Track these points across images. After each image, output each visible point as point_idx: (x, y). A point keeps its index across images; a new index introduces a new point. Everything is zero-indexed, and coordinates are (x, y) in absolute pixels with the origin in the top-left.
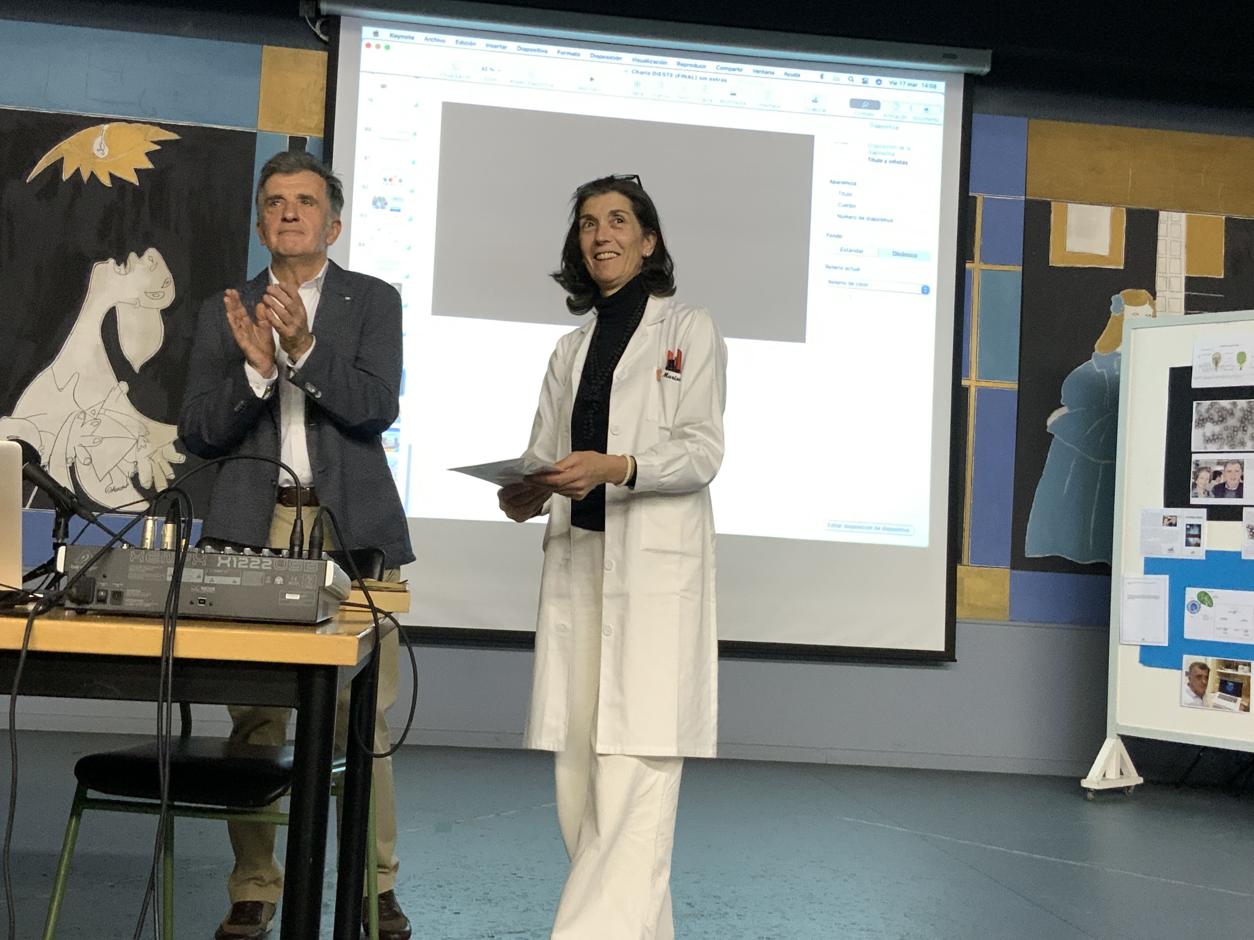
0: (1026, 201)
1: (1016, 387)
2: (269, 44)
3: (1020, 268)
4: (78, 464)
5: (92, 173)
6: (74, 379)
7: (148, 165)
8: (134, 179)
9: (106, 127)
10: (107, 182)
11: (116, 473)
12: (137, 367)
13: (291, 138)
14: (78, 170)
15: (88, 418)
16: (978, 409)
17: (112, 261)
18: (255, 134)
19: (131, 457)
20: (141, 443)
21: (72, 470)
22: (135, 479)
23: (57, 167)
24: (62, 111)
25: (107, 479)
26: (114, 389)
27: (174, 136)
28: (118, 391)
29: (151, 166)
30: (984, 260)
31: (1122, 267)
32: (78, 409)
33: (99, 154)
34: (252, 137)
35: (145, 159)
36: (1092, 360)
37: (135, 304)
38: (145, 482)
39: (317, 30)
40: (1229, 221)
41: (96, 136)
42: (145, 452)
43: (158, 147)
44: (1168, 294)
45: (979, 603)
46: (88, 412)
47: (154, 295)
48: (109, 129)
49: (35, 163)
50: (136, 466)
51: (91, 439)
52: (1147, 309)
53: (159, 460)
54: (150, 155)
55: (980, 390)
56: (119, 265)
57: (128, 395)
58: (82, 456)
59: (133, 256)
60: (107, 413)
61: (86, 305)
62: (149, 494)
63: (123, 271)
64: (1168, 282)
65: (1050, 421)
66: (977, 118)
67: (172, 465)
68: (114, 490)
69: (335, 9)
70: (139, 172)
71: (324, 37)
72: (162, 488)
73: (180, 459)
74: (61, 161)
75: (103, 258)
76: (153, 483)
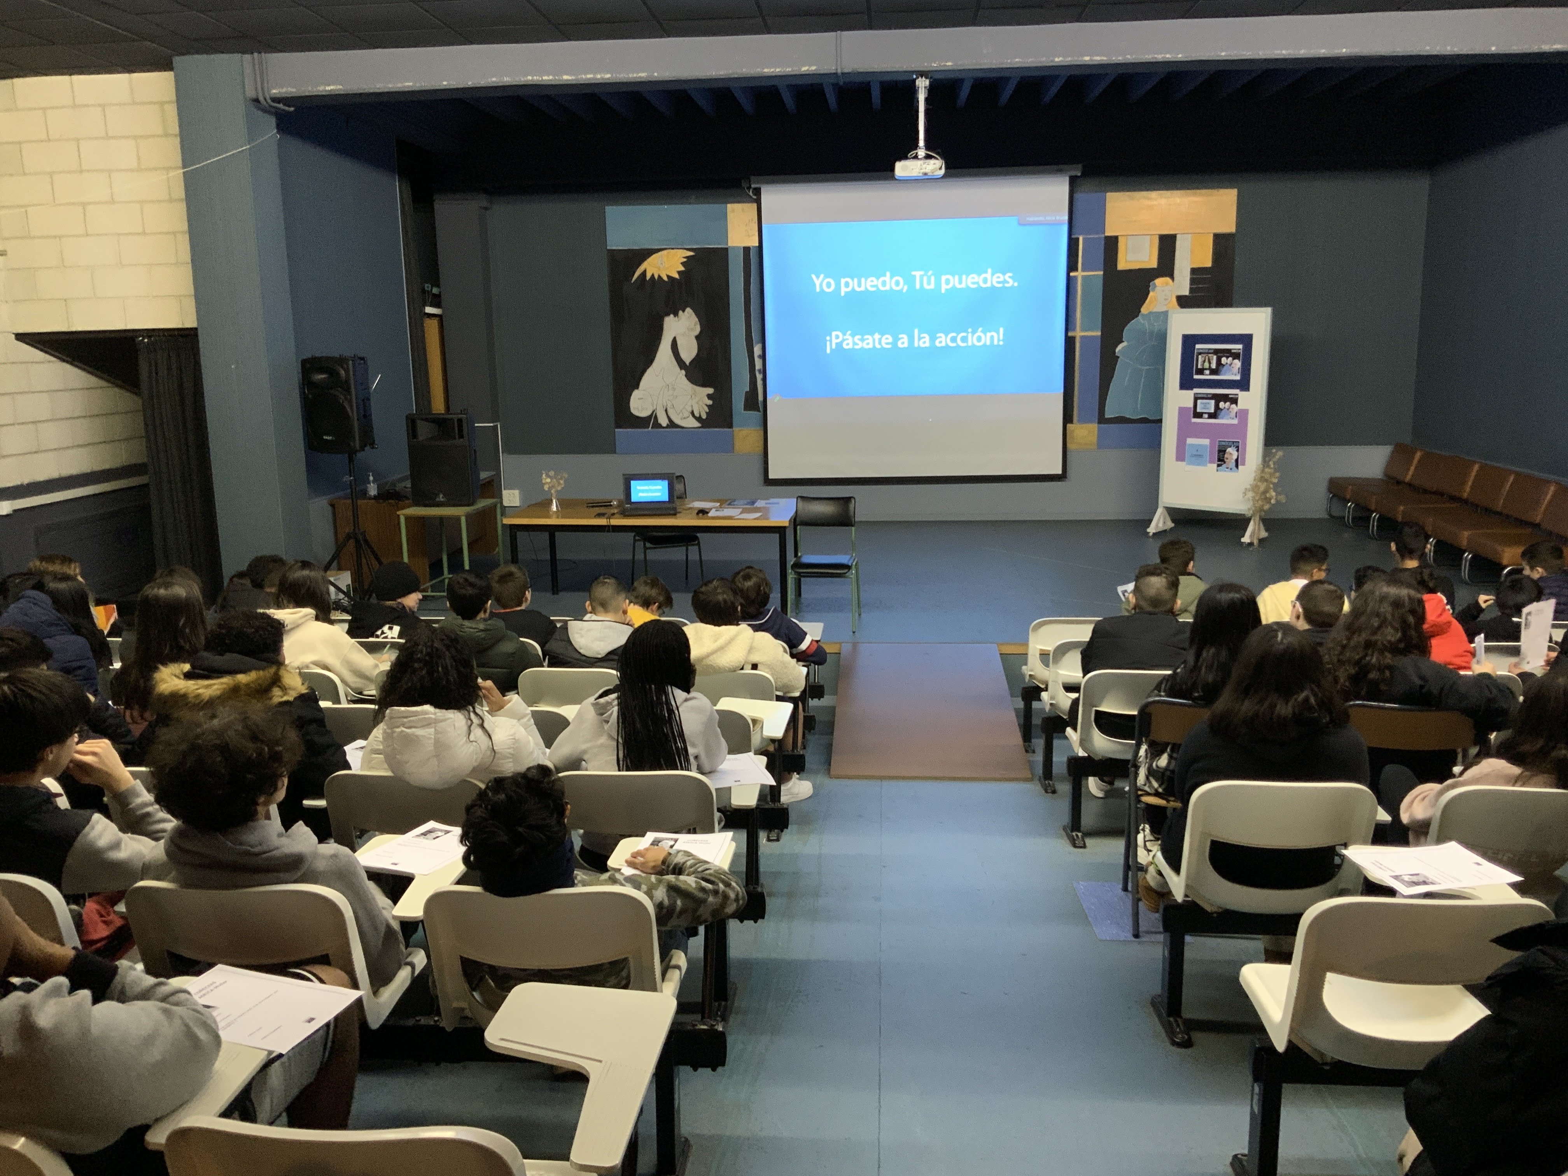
0: (1106, 237)
1: (1099, 333)
2: (730, 203)
3: (1102, 273)
4: (668, 408)
6: (662, 372)
7: (682, 269)
8: (677, 276)
11: (684, 411)
12: (688, 363)
13: (744, 247)
14: (653, 275)
15: (670, 387)
16: (1081, 347)
17: (672, 316)
18: (727, 249)
19: (690, 403)
20: (693, 397)
21: (666, 411)
22: (692, 413)
23: (644, 273)
24: (643, 247)
25: (681, 413)
26: (679, 374)
27: (691, 254)
28: (681, 375)
30: (1082, 271)
31: (1156, 266)
32: (666, 383)
36: (1139, 317)
37: (684, 335)
38: (697, 415)
39: (751, 193)
40: (1215, 235)
42: (695, 401)
43: (685, 260)
45: (1082, 442)
46: (670, 384)
47: (692, 330)
49: (634, 273)
50: (692, 407)
51: (672, 396)
52: (1169, 288)
53: (701, 404)
54: (683, 264)
55: (1080, 337)
56: (675, 316)
57: (686, 376)
58: (669, 405)
59: (680, 312)
60: (677, 384)
61: (663, 337)
62: (699, 419)
63: (677, 320)
64: (1181, 272)
65: (1117, 350)
66: (1077, 196)
67: (707, 405)
68: (685, 419)
69: (757, 186)
70: (679, 273)
71: (755, 197)
72: (704, 416)
73: (710, 402)
74: (645, 271)
75: (668, 315)
76: (700, 414)
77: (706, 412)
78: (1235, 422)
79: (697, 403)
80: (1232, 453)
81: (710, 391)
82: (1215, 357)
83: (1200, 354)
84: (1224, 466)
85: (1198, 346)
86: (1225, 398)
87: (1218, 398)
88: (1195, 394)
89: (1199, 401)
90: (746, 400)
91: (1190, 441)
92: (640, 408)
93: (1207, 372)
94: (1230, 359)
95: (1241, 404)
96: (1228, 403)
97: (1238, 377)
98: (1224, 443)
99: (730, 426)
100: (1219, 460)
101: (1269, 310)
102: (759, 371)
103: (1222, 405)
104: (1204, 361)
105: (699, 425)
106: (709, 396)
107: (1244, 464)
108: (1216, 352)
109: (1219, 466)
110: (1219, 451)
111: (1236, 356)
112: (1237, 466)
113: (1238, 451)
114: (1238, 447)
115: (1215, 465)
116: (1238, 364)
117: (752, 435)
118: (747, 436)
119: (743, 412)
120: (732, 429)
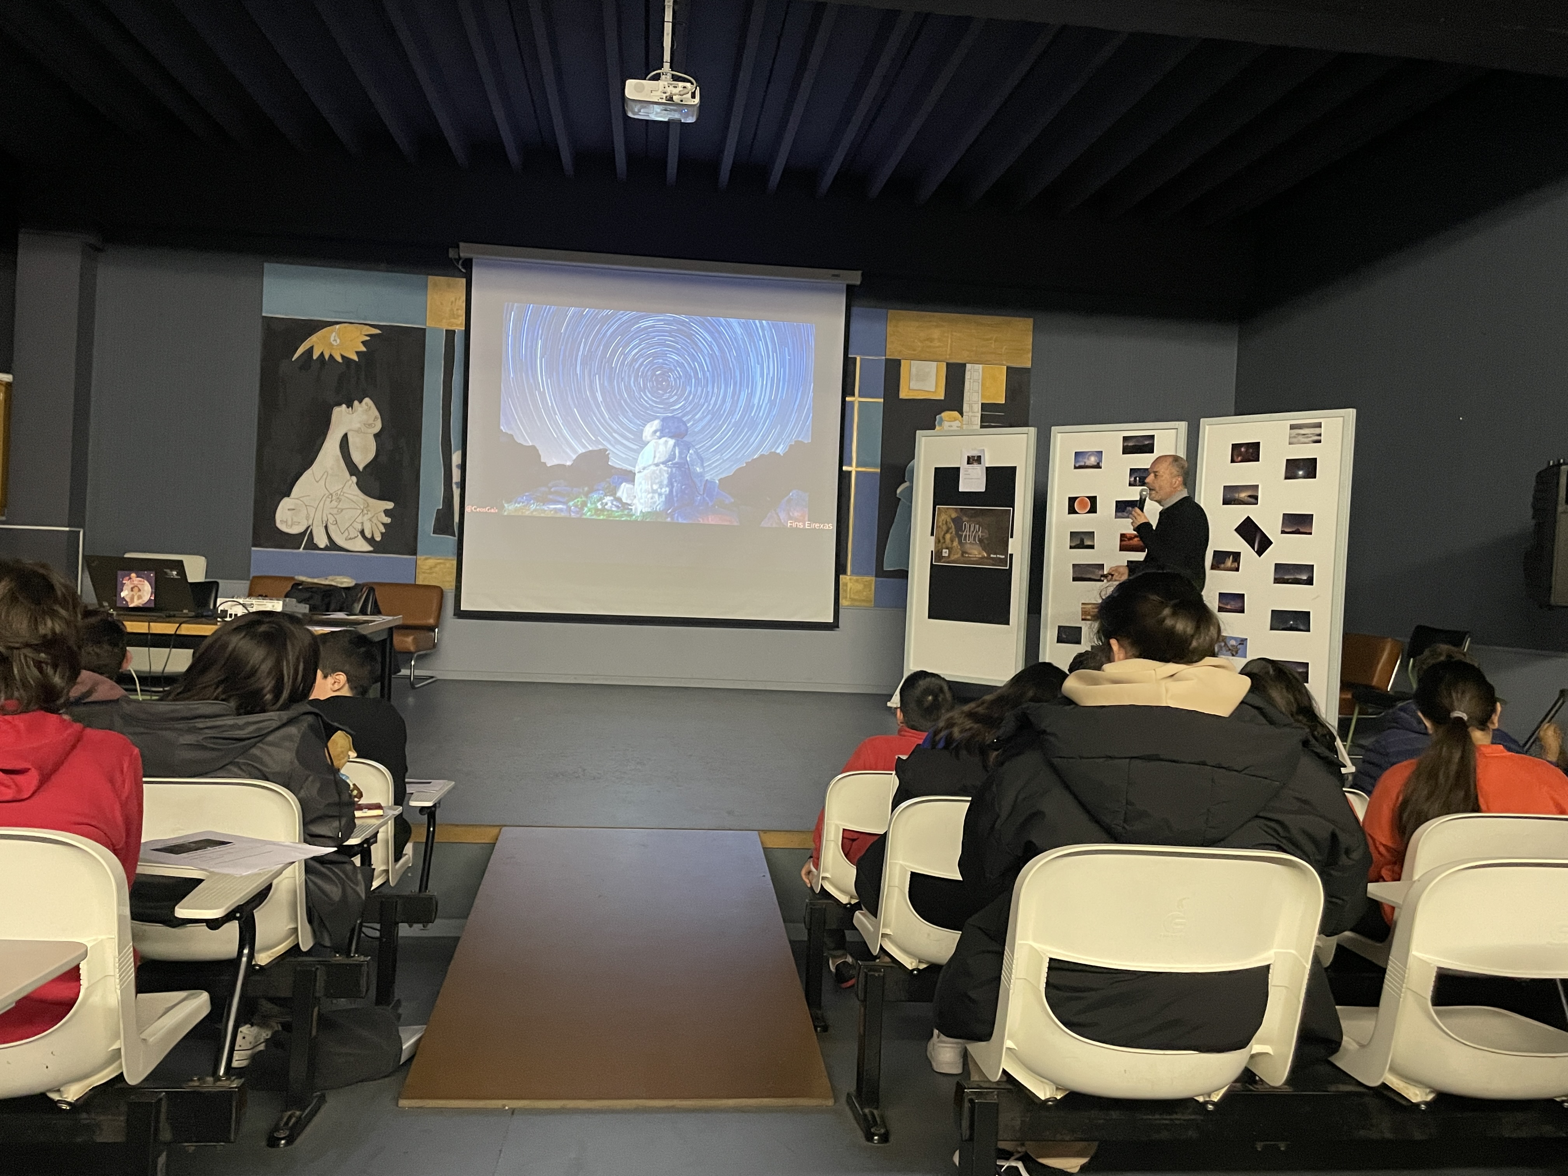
0: (886, 360)
1: (879, 470)
2: (432, 275)
3: (882, 400)
4: (329, 525)
5: (331, 355)
6: (325, 477)
7: (362, 349)
8: (355, 358)
9: (337, 326)
10: (340, 360)
11: (351, 529)
12: (361, 468)
13: (446, 330)
14: (322, 353)
15: (334, 498)
16: (856, 484)
17: (344, 406)
18: (425, 329)
19: (359, 520)
20: (365, 512)
21: (326, 527)
22: (362, 533)
23: (310, 351)
24: (311, 318)
25: (347, 531)
26: (348, 481)
27: (378, 331)
28: (351, 482)
29: (364, 349)
30: (860, 396)
31: (943, 398)
32: (327, 492)
33: (334, 343)
34: (423, 330)
35: (361, 345)
37: (358, 431)
38: (369, 536)
39: (459, 267)
40: (1009, 369)
41: (332, 333)
42: (366, 517)
43: (368, 338)
44: (970, 414)
45: (856, 597)
46: (334, 494)
47: (370, 426)
48: (339, 329)
49: (297, 349)
50: (362, 525)
51: (336, 509)
52: (957, 423)
53: (375, 522)
54: (364, 343)
55: (857, 472)
56: (348, 407)
57: (357, 484)
58: (331, 520)
59: (356, 403)
60: (345, 495)
61: (330, 432)
62: (371, 541)
63: (351, 412)
64: (971, 407)
65: (898, 491)
66: (855, 310)
67: (383, 524)
68: (350, 539)
69: (468, 255)
70: (357, 353)
71: (463, 270)
72: (378, 538)
73: (388, 520)
74: (312, 348)
75: (340, 404)
76: (373, 535)
77: (382, 534)
79: (370, 520)
81: (390, 505)
90: (437, 519)
92: (290, 523)
99: (413, 551)
102: (456, 483)
105: (371, 549)
106: (387, 512)
117: (442, 566)
118: (435, 567)
119: (432, 535)
120: (415, 557)
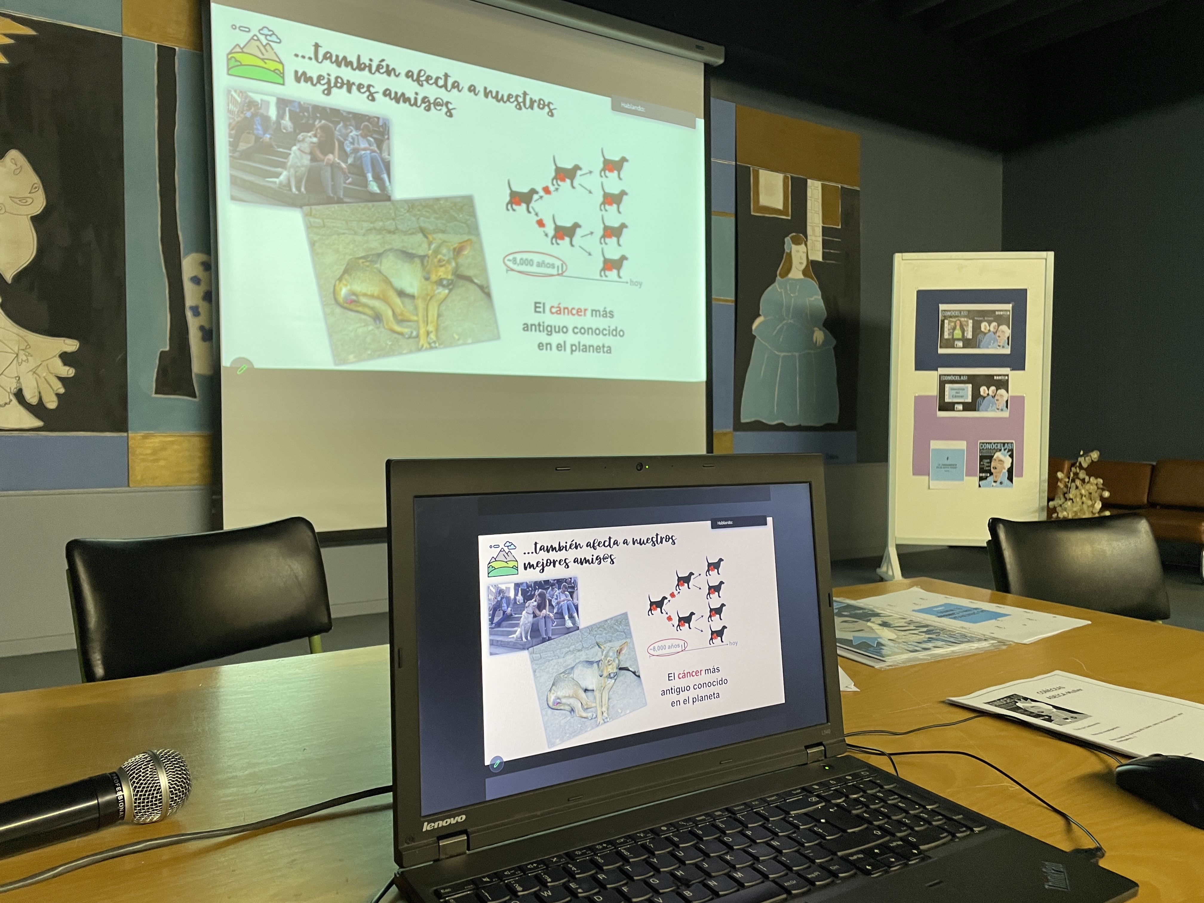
0: (736, 166)
1: (733, 302)
3: (734, 215)
12: (8, 277)
13: (158, 46)
18: (118, 39)
19: (11, 371)
20: (21, 357)
22: (19, 395)
29: (5, 61)
31: (790, 218)
34: (118, 42)
36: (776, 284)
38: (31, 397)
40: (843, 189)
44: (814, 238)
47: (22, 200)
50: (18, 381)
52: (803, 247)
53: (44, 374)
57: (3, 307)
62: (37, 409)
64: (814, 230)
65: (754, 326)
67: (60, 379)
72: (52, 403)
73: (69, 372)
76: (40, 399)
77: (57, 395)
78: (1006, 414)
79: (34, 371)
80: (1003, 459)
81: (71, 345)
82: (971, 322)
83: (945, 317)
84: (990, 479)
85: (942, 307)
86: (989, 380)
87: (975, 381)
88: (940, 376)
89: (948, 386)
90: (162, 371)
91: (935, 445)
93: (960, 344)
94: (994, 324)
95: (1015, 389)
96: (993, 388)
97: (1007, 351)
98: (988, 446)
99: (121, 425)
100: (982, 470)
101: (1051, 255)
102: (193, 308)
103: (983, 390)
104: (954, 329)
105: (39, 423)
106: (66, 358)
107: (1021, 475)
108: (970, 314)
109: (981, 479)
110: (982, 458)
111: (1000, 320)
112: (1010, 478)
113: (1011, 456)
114: (1012, 450)
115: (977, 479)
116: (1006, 331)
117: (176, 447)
118: (163, 449)
119: (154, 395)
120: (125, 434)
